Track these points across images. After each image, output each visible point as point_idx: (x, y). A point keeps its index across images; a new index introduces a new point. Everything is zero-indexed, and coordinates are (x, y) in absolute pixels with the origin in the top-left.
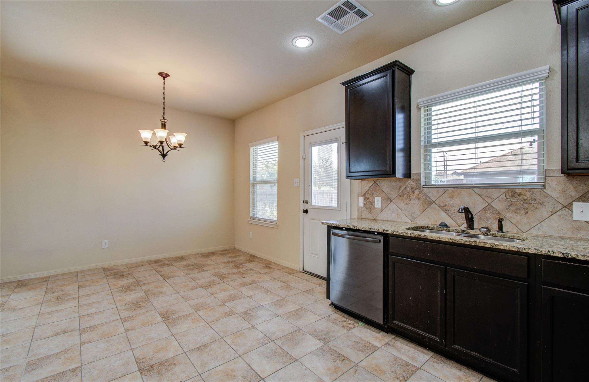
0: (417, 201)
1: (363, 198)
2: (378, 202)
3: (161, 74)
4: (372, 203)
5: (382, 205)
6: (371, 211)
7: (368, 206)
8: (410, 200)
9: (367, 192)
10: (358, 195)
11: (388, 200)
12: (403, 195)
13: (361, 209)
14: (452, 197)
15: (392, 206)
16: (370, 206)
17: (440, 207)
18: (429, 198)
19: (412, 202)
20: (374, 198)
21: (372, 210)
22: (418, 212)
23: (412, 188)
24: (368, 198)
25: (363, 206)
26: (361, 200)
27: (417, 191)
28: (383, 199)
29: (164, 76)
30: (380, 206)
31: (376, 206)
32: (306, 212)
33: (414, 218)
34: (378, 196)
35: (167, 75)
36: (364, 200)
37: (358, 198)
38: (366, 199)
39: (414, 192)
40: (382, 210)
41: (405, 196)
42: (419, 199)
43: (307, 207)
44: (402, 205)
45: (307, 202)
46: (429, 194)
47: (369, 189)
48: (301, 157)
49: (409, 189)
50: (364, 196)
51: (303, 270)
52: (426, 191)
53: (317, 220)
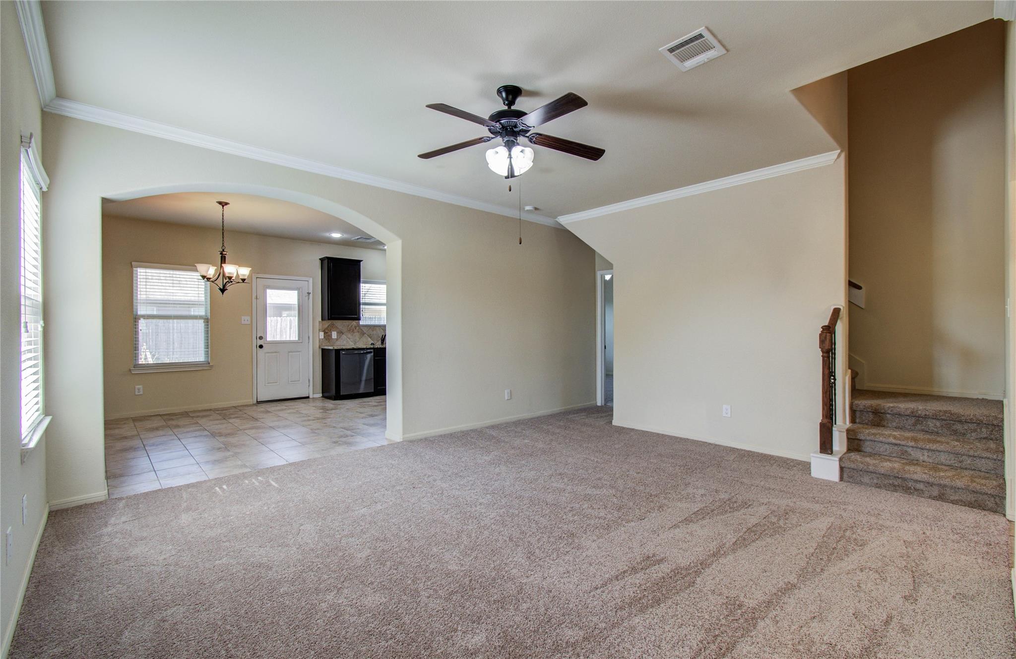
0: (357, 333)
1: (323, 333)
2: (334, 335)
3: (220, 203)
4: (330, 336)
7: (327, 338)
8: (354, 333)
9: (327, 329)
10: (319, 330)
11: (340, 333)
12: (350, 330)
13: (321, 340)
14: (373, 331)
15: (344, 337)
17: (368, 336)
18: (363, 332)
19: (355, 334)
20: (331, 332)
21: (330, 340)
23: (355, 326)
24: (327, 333)
25: (323, 338)
26: (322, 335)
27: (357, 328)
28: (337, 333)
29: (223, 204)
30: (336, 337)
31: (333, 337)
32: (261, 347)
34: (334, 331)
35: (227, 204)
37: (319, 333)
38: (325, 333)
39: (356, 329)
40: (337, 340)
42: (358, 332)
43: (260, 342)
44: (349, 336)
45: (261, 338)
46: (363, 330)
47: (328, 326)
48: (254, 296)
49: (353, 327)
50: (324, 331)
51: (257, 402)
52: (362, 328)
53: (276, 352)
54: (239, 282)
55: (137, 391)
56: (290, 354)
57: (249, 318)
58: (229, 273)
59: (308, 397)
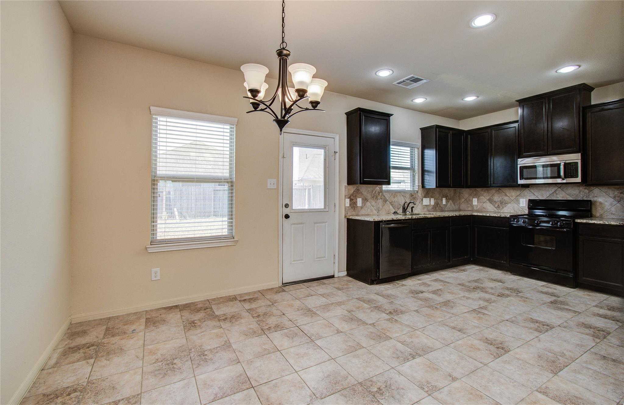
0: (380, 200)
1: (349, 199)
2: (359, 202)
4: (355, 203)
5: (362, 204)
6: (354, 209)
7: (352, 206)
9: (352, 195)
10: (345, 197)
11: (365, 200)
12: (374, 197)
13: (347, 208)
14: (394, 197)
15: (368, 204)
16: (354, 205)
18: (386, 198)
19: (379, 201)
20: (357, 199)
21: (356, 209)
22: (381, 207)
23: (378, 192)
24: (352, 200)
25: (349, 206)
26: (348, 201)
27: (380, 194)
28: (363, 200)
31: (358, 205)
32: (287, 217)
33: (379, 211)
34: (359, 198)
36: (350, 200)
37: (345, 200)
38: (351, 200)
40: (362, 208)
41: (375, 197)
42: (382, 199)
43: (286, 211)
44: (373, 203)
45: (287, 206)
46: (386, 196)
47: (354, 192)
48: (281, 155)
49: (377, 193)
50: (350, 198)
51: (283, 284)
52: (385, 194)
53: (301, 224)
54: (307, 109)
55: (153, 275)
56: (316, 225)
57: (274, 181)
58: (301, 83)
59: (333, 277)
